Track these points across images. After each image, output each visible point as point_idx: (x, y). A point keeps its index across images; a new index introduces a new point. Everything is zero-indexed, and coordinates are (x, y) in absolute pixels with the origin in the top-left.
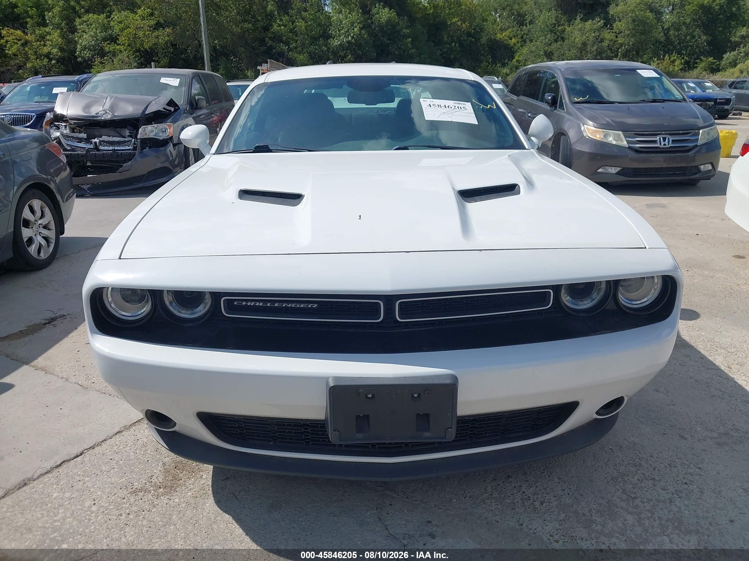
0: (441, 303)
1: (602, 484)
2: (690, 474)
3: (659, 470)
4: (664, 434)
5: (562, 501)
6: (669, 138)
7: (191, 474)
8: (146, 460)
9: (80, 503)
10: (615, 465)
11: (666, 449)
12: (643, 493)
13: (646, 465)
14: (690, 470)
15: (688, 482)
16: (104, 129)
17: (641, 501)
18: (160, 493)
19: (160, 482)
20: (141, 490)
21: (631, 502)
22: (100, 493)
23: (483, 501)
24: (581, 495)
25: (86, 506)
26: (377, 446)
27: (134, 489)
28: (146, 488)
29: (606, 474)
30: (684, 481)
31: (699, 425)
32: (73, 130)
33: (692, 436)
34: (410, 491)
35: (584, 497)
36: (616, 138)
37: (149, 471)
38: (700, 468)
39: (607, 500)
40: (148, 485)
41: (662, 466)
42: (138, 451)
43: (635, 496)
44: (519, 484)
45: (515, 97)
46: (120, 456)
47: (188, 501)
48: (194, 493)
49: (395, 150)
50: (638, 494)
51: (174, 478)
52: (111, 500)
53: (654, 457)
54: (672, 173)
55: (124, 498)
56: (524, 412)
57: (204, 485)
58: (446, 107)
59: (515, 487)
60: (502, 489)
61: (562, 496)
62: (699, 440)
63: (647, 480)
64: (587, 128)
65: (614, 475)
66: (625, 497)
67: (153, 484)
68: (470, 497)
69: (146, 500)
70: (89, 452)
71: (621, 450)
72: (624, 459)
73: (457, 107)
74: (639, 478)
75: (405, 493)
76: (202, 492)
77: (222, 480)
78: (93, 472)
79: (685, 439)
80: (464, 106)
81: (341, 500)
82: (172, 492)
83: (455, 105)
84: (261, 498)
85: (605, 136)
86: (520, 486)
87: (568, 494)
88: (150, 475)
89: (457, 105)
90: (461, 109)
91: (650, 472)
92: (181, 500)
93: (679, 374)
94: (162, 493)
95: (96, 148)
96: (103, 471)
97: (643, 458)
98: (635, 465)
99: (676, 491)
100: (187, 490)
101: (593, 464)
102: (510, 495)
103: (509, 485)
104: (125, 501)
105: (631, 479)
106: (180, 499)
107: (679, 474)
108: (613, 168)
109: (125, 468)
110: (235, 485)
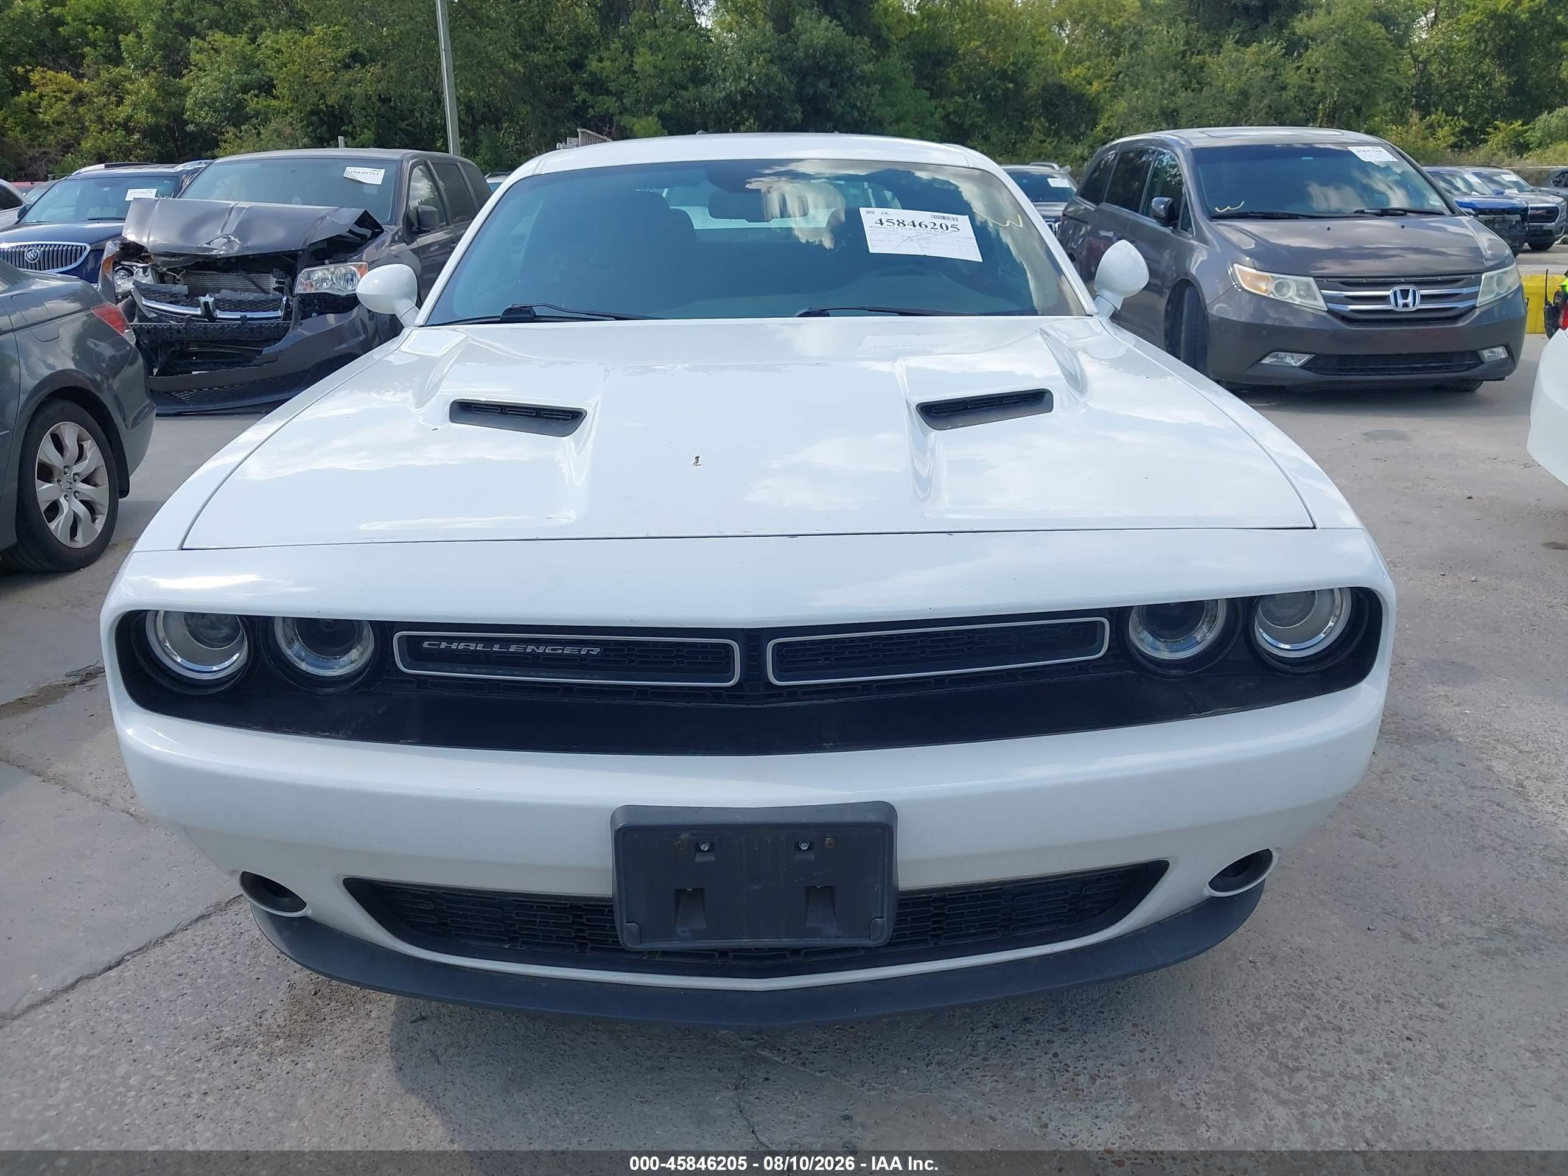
0: (868, 645)
1: (1226, 1037)
2: (1420, 1017)
3: (1352, 1009)
4: (1369, 929)
5: (1138, 1076)
6: (1414, 292)
7: (346, 1007)
8: (254, 977)
9: (107, 1067)
10: (1258, 998)
11: (1372, 963)
12: (1314, 1060)
13: (1324, 996)
14: (1420, 1010)
15: (1414, 1036)
16: (226, 276)
17: (1309, 1077)
18: (277, 1050)
19: (279, 1026)
20: (236, 1043)
21: (1286, 1077)
22: (149, 1048)
23: (967, 1074)
24: (1180, 1062)
25: (117, 1074)
26: (731, 955)
27: (221, 1040)
28: (247, 1037)
29: (1237, 1016)
30: (1406, 1033)
31: (1446, 912)
32: (161, 278)
33: (1428, 935)
34: (811, 1049)
35: (1186, 1067)
36: (1302, 293)
37: (257, 1001)
38: (1441, 1006)
39: (1234, 1074)
40: (252, 1032)
41: (1360, 999)
42: (238, 957)
43: (1297, 1065)
44: (1047, 1037)
45: (1090, 206)
46: (200, 969)
47: (334, 1067)
48: (349, 1049)
49: (801, 316)
50: (1302, 1060)
51: (309, 1017)
52: (172, 1064)
53: (1344, 980)
54: (1421, 365)
55: (200, 1060)
56: (1050, 883)
57: (372, 1032)
58: (914, 226)
59: (1037, 1043)
60: (1009, 1047)
61: (1138, 1063)
62: (1444, 944)
63: (1325, 1029)
64: (1240, 270)
65: (1255, 1020)
66: (1273, 1067)
67: (264, 1028)
68: (939, 1064)
69: (245, 1064)
70: (136, 959)
71: (1273, 965)
72: (1278, 983)
73: (938, 226)
74: (1309, 1025)
75: (799, 1053)
76: (365, 1046)
77: (412, 1022)
78: (139, 1003)
79: (1414, 941)
80: (954, 223)
81: (661, 1069)
82: (302, 1046)
83: (935, 221)
84: (491, 1061)
85: (1279, 287)
86: (1048, 1041)
87: (1152, 1060)
88: (258, 1009)
89: (938, 222)
90: (947, 228)
91: (1332, 1014)
92: (320, 1065)
93: (1411, 799)
94: (281, 1049)
95: (208, 314)
96: (160, 1001)
97: (1321, 981)
98: (1301, 998)
99: (1385, 1055)
100: (334, 1042)
101: (1210, 993)
102: (1025, 1061)
103: (1025, 1038)
104: (200, 1066)
105: (1290, 1028)
106: (317, 1062)
107: (1396, 1018)
108: (1294, 355)
109: (208, 995)
110: (437, 1032)
